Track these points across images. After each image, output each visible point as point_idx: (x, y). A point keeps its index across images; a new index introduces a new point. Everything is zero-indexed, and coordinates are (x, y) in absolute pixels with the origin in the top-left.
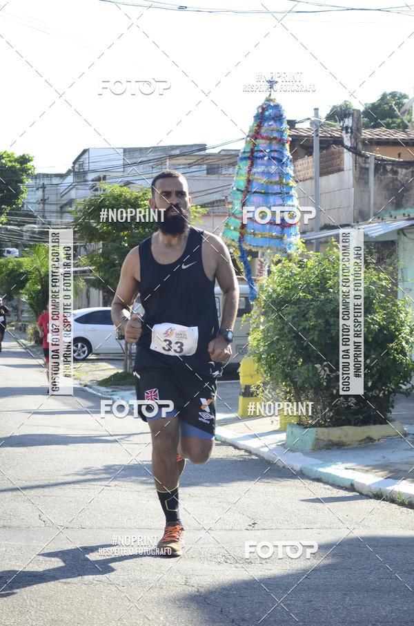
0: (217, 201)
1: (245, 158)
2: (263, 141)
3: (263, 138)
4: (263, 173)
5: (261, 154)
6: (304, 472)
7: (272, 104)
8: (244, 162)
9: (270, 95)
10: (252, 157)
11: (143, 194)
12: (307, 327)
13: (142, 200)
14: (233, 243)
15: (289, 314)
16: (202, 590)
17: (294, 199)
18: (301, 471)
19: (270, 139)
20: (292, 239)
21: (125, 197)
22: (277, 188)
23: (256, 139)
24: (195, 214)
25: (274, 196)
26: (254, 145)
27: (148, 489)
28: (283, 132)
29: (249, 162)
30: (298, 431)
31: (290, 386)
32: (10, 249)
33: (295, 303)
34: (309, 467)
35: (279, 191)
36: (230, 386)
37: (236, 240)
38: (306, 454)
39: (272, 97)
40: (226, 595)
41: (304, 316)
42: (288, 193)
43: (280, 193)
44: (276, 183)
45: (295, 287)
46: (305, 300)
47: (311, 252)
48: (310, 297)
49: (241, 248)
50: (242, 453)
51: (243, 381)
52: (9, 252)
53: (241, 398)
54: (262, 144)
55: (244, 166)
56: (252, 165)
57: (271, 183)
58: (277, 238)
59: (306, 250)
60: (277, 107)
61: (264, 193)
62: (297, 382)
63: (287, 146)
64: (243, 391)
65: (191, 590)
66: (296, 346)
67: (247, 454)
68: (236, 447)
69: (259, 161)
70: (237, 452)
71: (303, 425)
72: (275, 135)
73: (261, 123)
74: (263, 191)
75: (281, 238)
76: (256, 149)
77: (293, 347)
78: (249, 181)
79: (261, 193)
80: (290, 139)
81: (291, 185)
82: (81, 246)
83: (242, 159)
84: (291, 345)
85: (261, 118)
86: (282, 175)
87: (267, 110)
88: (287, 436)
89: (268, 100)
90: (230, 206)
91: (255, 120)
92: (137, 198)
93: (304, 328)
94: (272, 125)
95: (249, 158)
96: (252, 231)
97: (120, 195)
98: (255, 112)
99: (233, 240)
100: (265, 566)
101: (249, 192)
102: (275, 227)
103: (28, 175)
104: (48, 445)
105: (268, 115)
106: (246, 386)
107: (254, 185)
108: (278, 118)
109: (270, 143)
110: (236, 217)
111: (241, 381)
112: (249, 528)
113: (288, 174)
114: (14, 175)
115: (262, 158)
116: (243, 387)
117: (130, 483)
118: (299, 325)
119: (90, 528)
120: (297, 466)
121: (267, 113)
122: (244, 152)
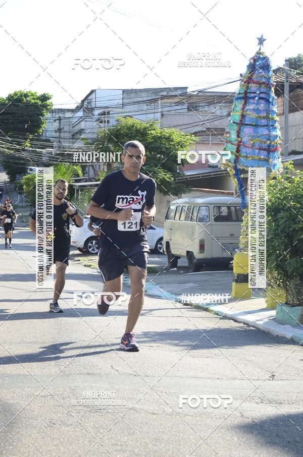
0: (199, 132)
1: (240, 98)
2: (254, 85)
3: (254, 83)
4: (254, 110)
5: (252, 95)
6: (295, 339)
7: (261, 57)
8: (239, 101)
9: (260, 49)
10: (245, 97)
11: (150, 125)
12: (297, 229)
13: (149, 130)
14: (230, 164)
15: (282, 218)
16: (256, 421)
17: (278, 130)
18: (292, 339)
19: (260, 84)
20: (276, 162)
21: (136, 127)
22: (264, 122)
23: (249, 83)
24: (191, 142)
25: (262, 128)
26: (247, 88)
27: (182, 349)
28: (269, 78)
29: (243, 101)
30: (286, 309)
31: (281, 274)
32: (32, 168)
33: (286, 210)
34: (300, 336)
35: (266, 124)
36: (218, 275)
37: (233, 161)
38: (293, 326)
39: (262, 51)
40: (275, 425)
41: (294, 220)
42: (274, 126)
43: (267, 126)
44: (264, 118)
45: (286, 198)
46: (295, 207)
47: (298, 171)
48: (299, 206)
49: (235, 168)
50: (242, 325)
51: (236, 271)
52: (31, 170)
53: (234, 284)
54: (253, 87)
55: (239, 105)
56: (245, 103)
57: (260, 117)
58: (264, 160)
59: (294, 169)
60: (266, 59)
61: (255, 126)
62: (288, 271)
63: (273, 89)
64: (236, 278)
65: (249, 421)
66: (287, 243)
67: (245, 326)
68: (236, 321)
69: (251, 101)
70: (237, 325)
71: (289, 304)
72: (264, 80)
73: (252, 71)
74: (254, 124)
75: (267, 161)
76: (248, 91)
77: (285, 244)
78: (243, 116)
79: (253, 125)
80: (275, 83)
81: (275, 119)
82: (90, 166)
83: (238, 99)
84: (283, 242)
85: (252, 67)
86: (268, 111)
87: (258, 61)
88: (277, 313)
89: (259, 53)
90: (228, 135)
91: (248, 69)
92: (145, 129)
93: (294, 230)
94: (261, 72)
95: (242, 98)
96: (245, 154)
97: (133, 126)
98: (248, 63)
99: (230, 162)
100: (294, 406)
101: (243, 124)
102: (263, 151)
103: (47, 109)
104: (93, 316)
105: (259, 64)
106: (238, 274)
107: (247, 119)
108: (266, 67)
109: (260, 87)
110: (232, 144)
111: (234, 271)
112: (270, 379)
113: (273, 111)
114: (36, 109)
115: (254, 98)
116: (236, 275)
117: (168, 345)
118: (289, 227)
119: (152, 376)
120: (289, 335)
121: (257, 63)
122: (239, 93)
